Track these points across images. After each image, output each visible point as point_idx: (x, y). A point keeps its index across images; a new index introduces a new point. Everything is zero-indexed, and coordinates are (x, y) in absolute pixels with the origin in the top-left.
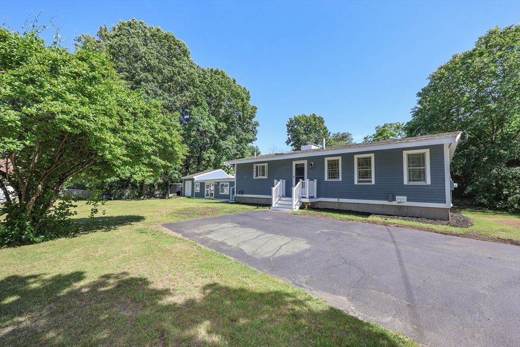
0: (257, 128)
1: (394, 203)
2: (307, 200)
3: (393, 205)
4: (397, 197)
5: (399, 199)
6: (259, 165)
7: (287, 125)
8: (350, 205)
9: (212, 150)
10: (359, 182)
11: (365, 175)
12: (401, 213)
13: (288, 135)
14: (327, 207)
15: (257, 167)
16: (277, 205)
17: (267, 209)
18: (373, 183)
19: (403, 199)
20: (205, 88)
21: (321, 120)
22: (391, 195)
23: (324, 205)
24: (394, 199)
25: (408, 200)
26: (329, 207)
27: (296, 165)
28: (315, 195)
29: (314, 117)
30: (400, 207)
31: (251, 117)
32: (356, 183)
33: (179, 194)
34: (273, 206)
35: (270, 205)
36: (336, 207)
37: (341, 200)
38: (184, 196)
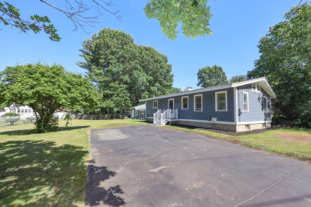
0: (174, 78)
1: (211, 122)
2: (169, 120)
3: (211, 123)
4: (212, 118)
5: (213, 119)
6: (155, 101)
7: (197, 74)
8: (192, 123)
9: (146, 92)
10: (196, 110)
11: (198, 106)
12: (214, 128)
13: (198, 80)
14: (183, 124)
15: (155, 102)
16: (156, 123)
17: (151, 124)
18: (202, 110)
19: (215, 120)
20: (140, 59)
21: (220, 69)
22: (209, 117)
23: (182, 123)
24: (211, 120)
25: (217, 120)
26: (184, 124)
27: (170, 101)
28: (177, 117)
29: (215, 67)
30: (214, 124)
31: (168, 72)
32: (195, 111)
33: (129, 117)
34: (154, 123)
35: (153, 122)
36: (186, 124)
37: (189, 120)
38: (131, 118)
